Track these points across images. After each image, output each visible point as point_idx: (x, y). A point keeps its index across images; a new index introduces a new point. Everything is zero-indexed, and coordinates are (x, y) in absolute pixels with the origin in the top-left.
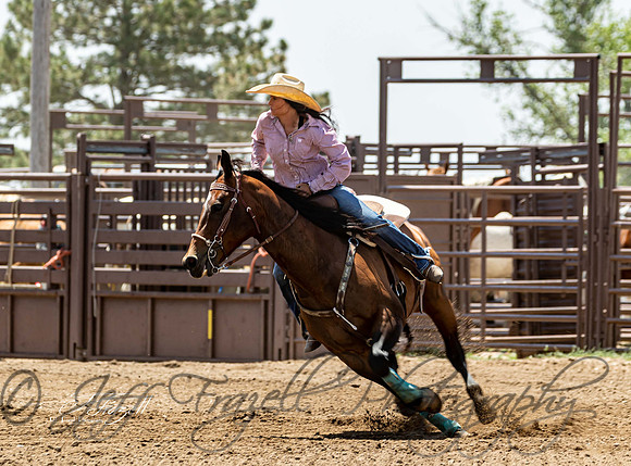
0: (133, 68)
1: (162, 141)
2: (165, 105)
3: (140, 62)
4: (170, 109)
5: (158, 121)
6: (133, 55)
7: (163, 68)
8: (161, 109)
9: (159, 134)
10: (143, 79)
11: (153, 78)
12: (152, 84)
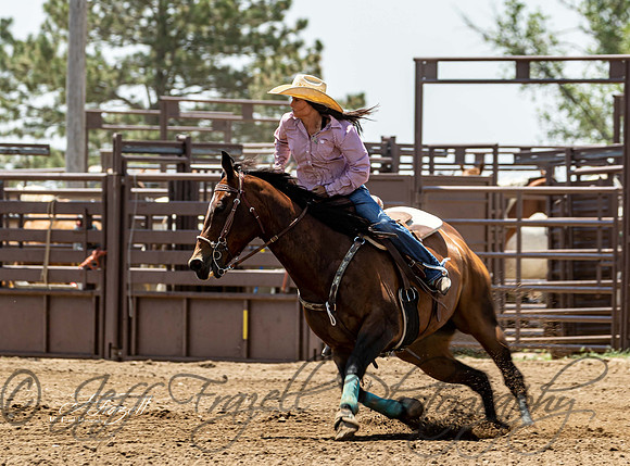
0: (169, 69)
1: (197, 142)
2: (201, 105)
3: (177, 62)
4: (205, 109)
5: (193, 121)
6: (168, 55)
7: (199, 68)
8: (197, 109)
9: (195, 134)
10: (179, 79)
11: (189, 79)
12: (188, 85)
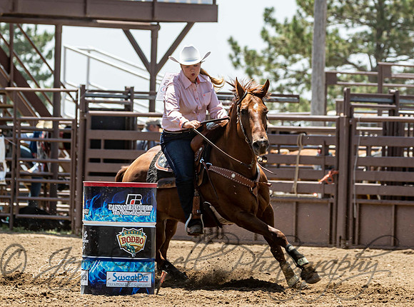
0: (385, 42)
2: (408, 69)
3: (391, 38)
4: (410, 72)
6: (385, 33)
7: (406, 42)
8: (405, 71)
9: (403, 89)
10: (392, 50)
11: (399, 50)
12: (399, 54)
